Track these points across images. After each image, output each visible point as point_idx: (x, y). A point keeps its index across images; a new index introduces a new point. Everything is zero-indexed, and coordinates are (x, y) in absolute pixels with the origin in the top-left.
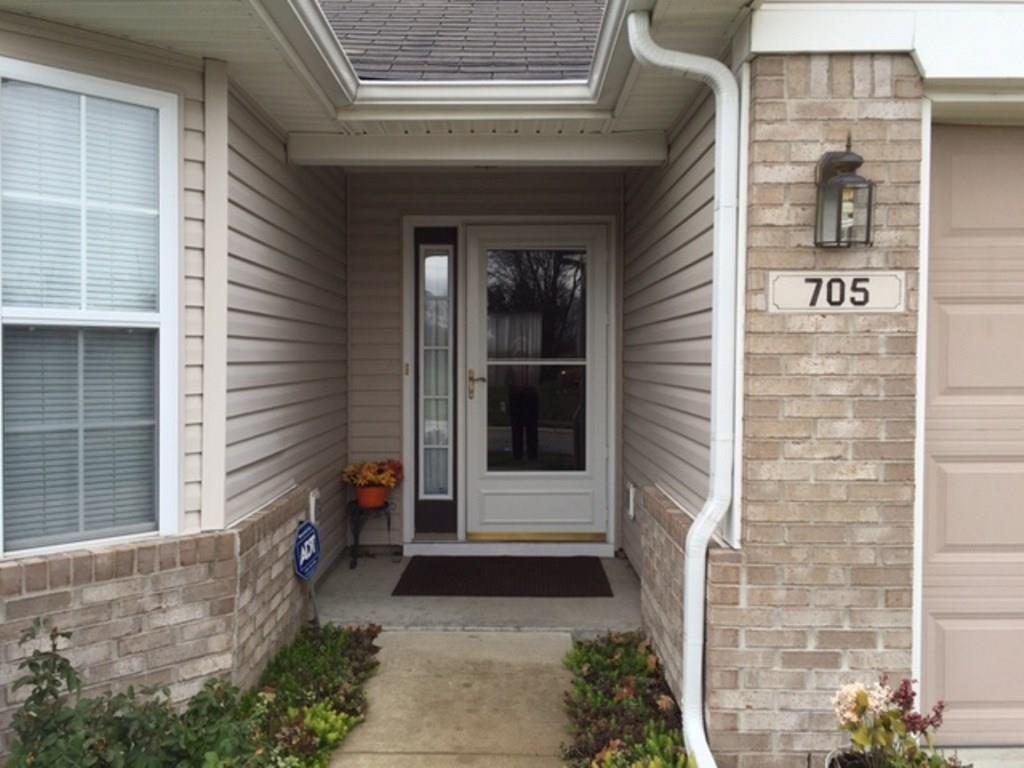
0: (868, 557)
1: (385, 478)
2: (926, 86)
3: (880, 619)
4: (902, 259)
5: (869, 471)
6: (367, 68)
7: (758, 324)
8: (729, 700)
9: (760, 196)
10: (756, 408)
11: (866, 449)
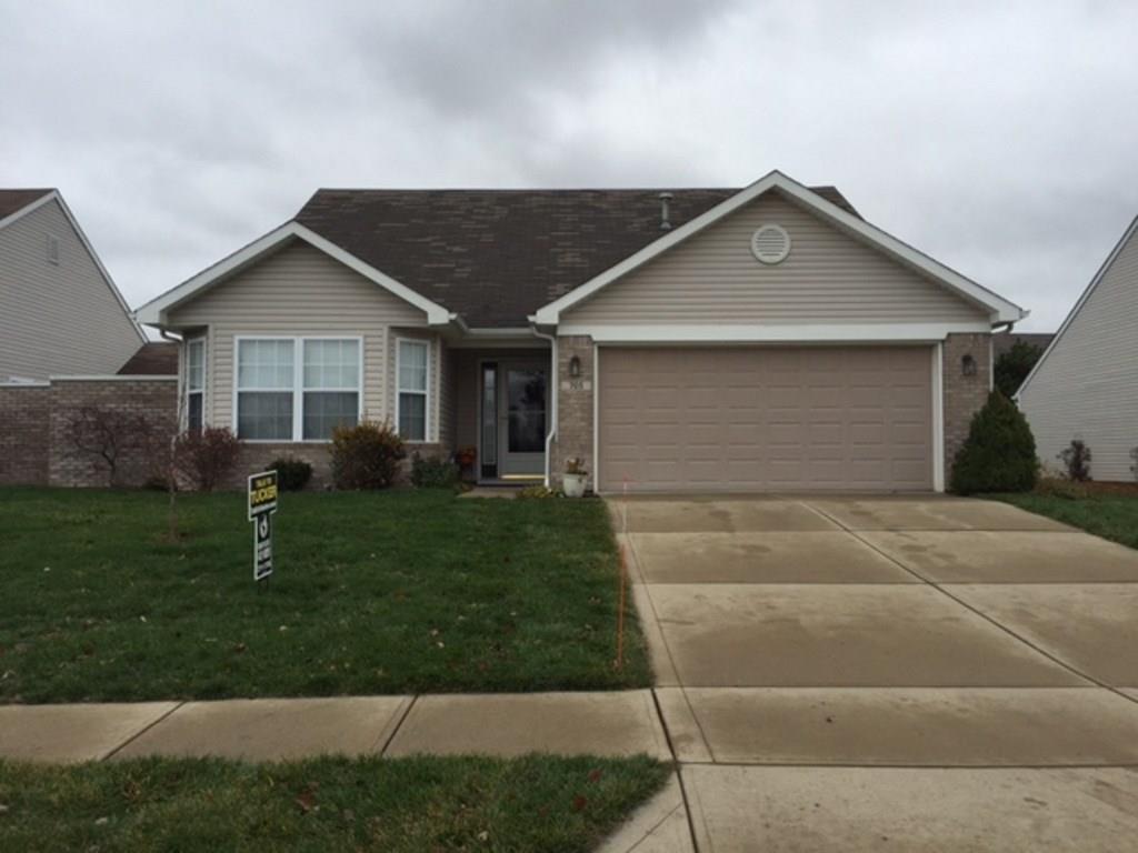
0: (583, 443)
1: (472, 453)
2: (594, 342)
3: (586, 456)
4: (591, 378)
5: (583, 424)
6: (471, 326)
7: (561, 392)
8: (554, 474)
9: (560, 365)
10: (560, 411)
11: (582, 419)
